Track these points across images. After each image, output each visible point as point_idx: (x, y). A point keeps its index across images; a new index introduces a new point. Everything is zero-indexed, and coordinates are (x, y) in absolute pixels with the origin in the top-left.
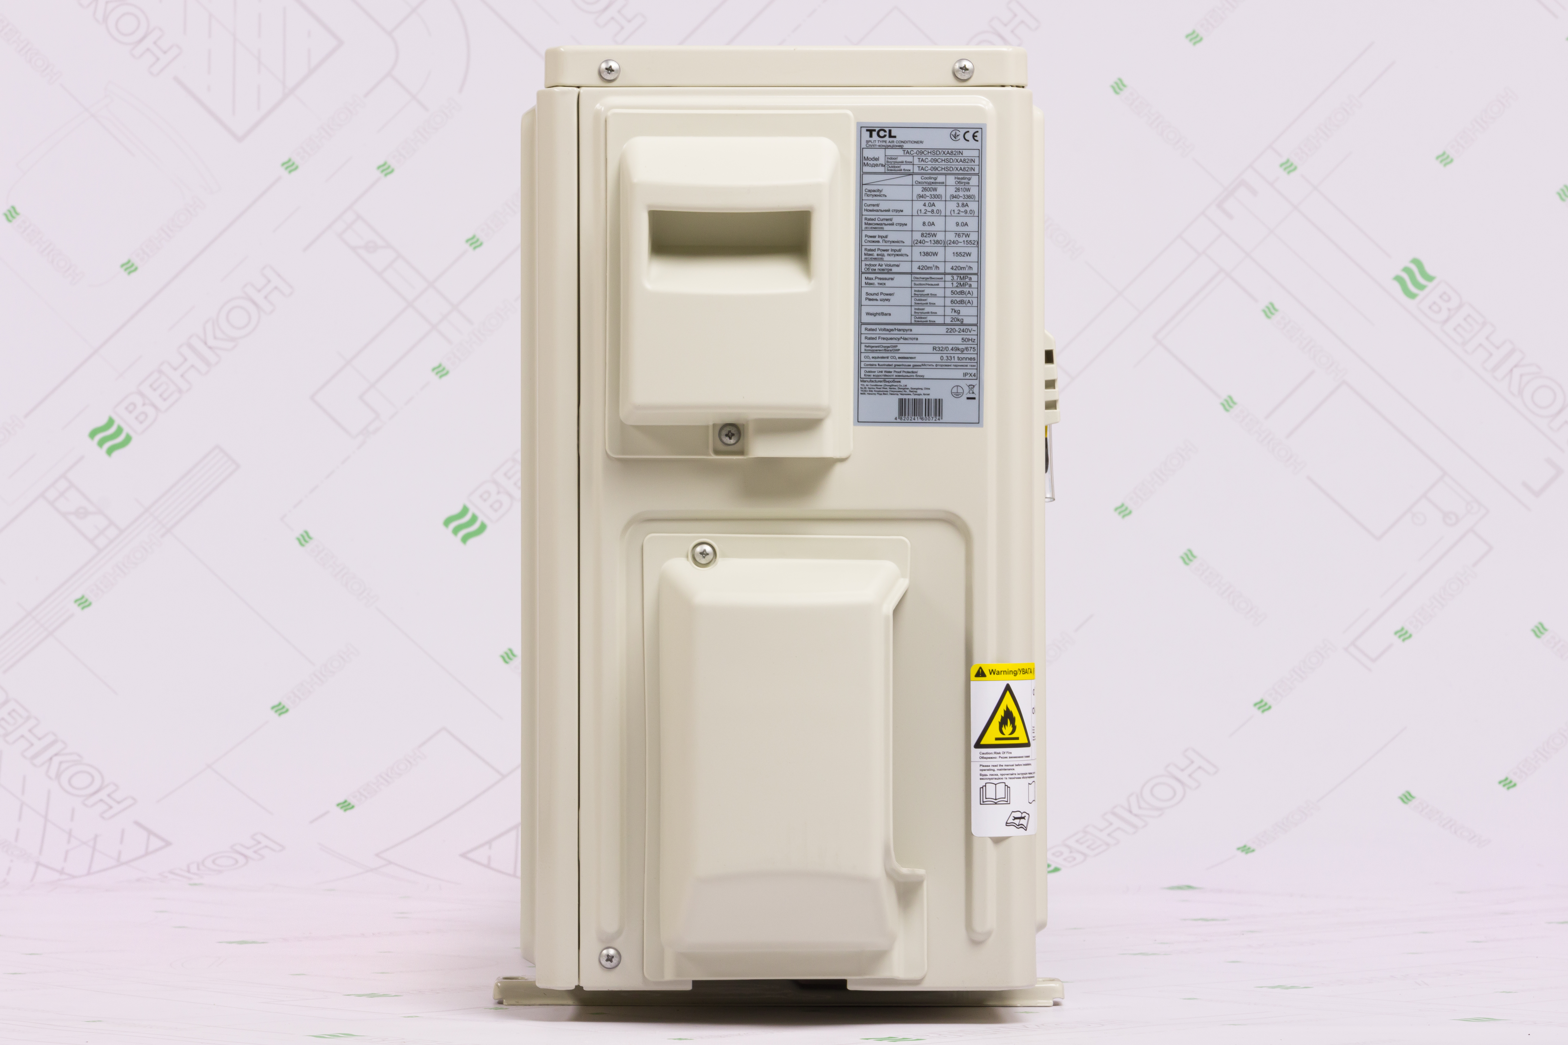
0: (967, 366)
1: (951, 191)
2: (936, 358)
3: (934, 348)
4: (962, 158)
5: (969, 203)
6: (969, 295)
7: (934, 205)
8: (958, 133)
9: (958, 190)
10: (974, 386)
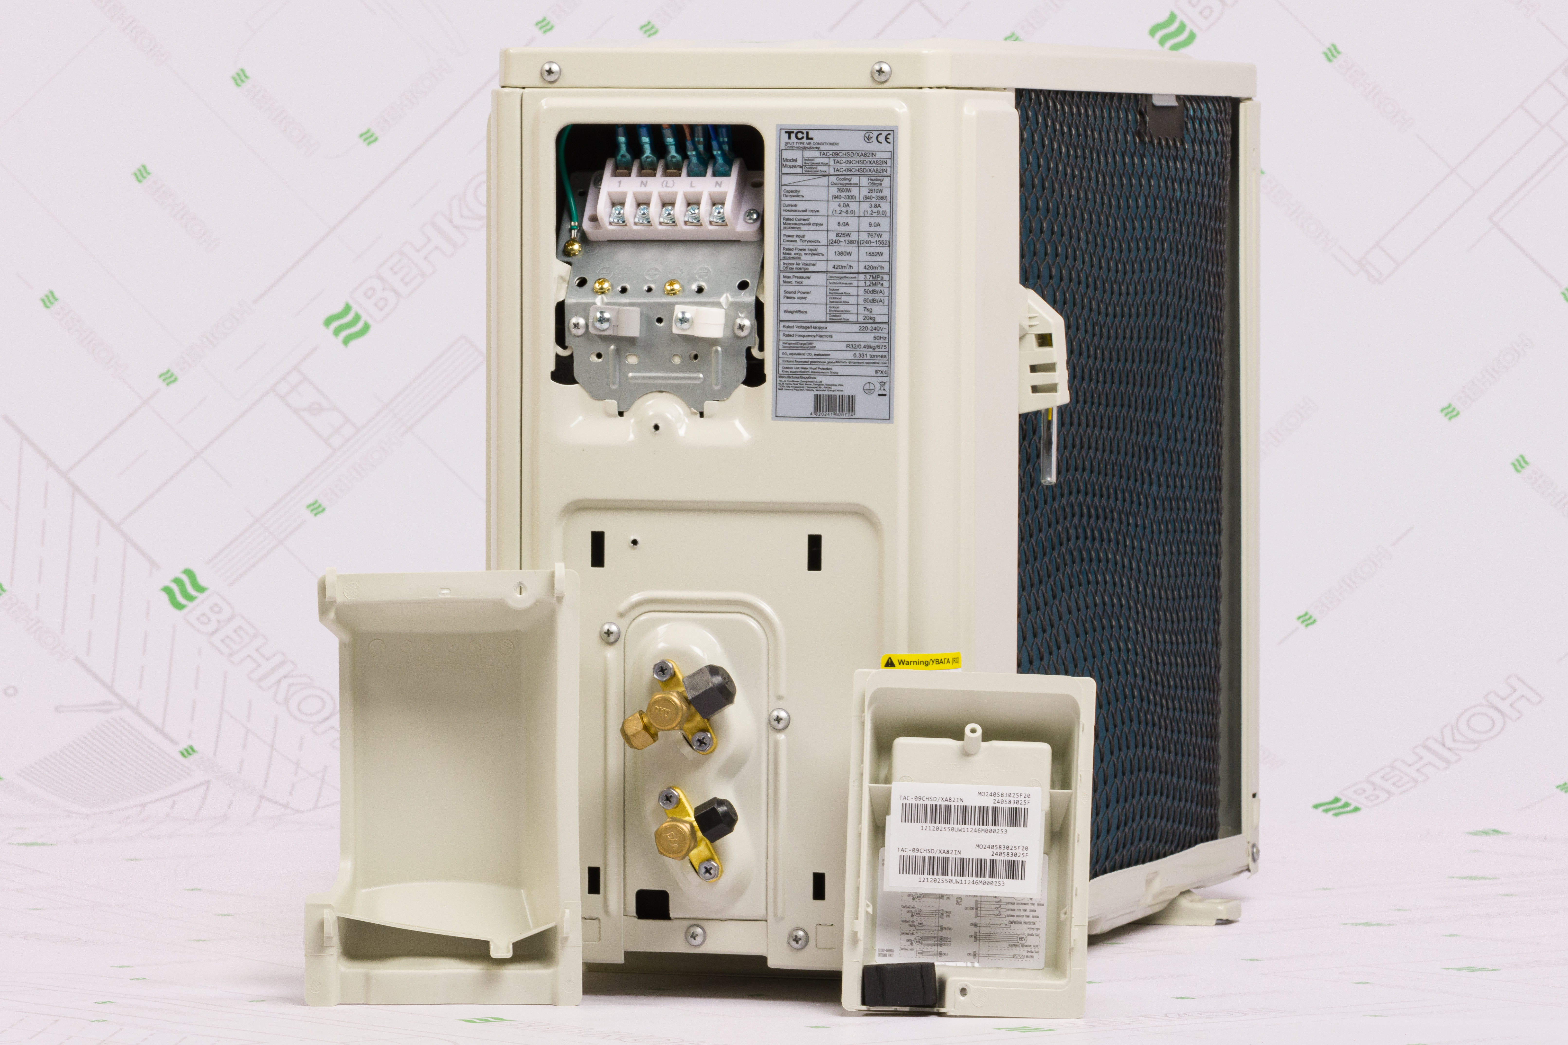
0: (878, 363)
1: (865, 192)
2: (849, 355)
3: (848, 346)
4: (875, 160)
5: (881, 204)
6: (881, 294)
7: (848, 205)
8: (871, 135)
9: (871, 191)
10: (885, 383)
